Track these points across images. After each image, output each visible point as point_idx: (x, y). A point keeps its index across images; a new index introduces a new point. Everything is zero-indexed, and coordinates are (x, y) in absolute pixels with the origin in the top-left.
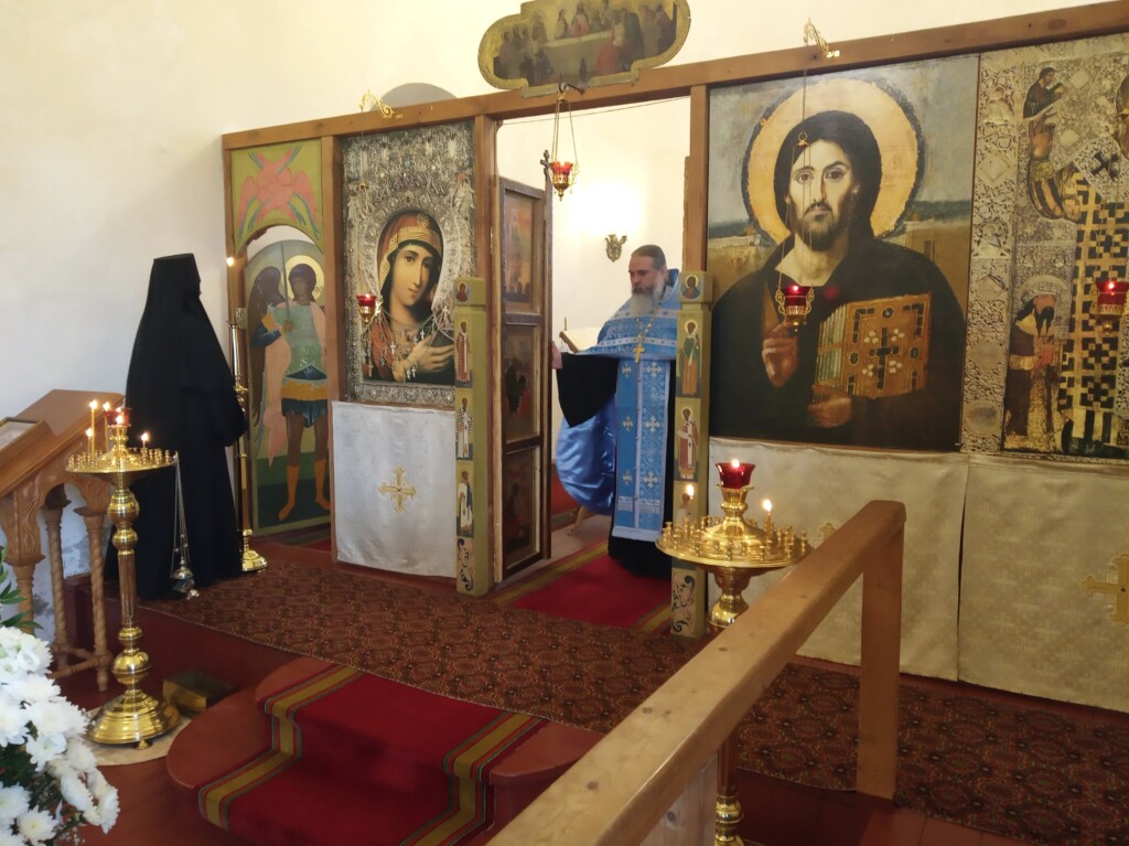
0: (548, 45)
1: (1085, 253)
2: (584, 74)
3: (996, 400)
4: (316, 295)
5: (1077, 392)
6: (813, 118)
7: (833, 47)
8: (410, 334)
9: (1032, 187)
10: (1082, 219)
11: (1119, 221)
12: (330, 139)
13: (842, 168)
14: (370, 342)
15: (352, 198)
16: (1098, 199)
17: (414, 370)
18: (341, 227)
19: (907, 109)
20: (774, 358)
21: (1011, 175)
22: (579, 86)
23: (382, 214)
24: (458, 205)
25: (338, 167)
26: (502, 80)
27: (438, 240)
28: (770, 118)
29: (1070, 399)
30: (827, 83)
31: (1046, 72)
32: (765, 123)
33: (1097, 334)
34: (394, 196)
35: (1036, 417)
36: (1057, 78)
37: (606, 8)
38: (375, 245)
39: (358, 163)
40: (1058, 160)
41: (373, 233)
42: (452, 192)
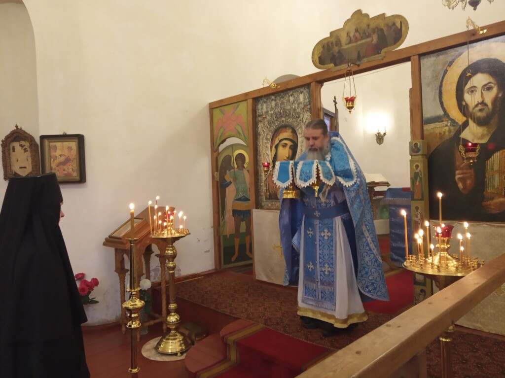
0: (342, 48)
2: (359, 58)
4: (245, 166)
6: (474, 63)
7: (482, 28)
12: (251, 100)
13: (492, 85)
14: (268, 184)
15: (260, 123)
18: (256, 135)
20: (463, 180)
22: (358, 63)
23: (272, 129)
24: (304, 121)
25: (254, 111)
26: (322, 66)
27: (296, 137)
28: (452, 66)
30: (481, 46)
32: (449, 69)
34: (277, 120)
37: (368, 28)
38: (269, 142)
39: (262, 109)
41: (269, 137)
42: (301, 116)
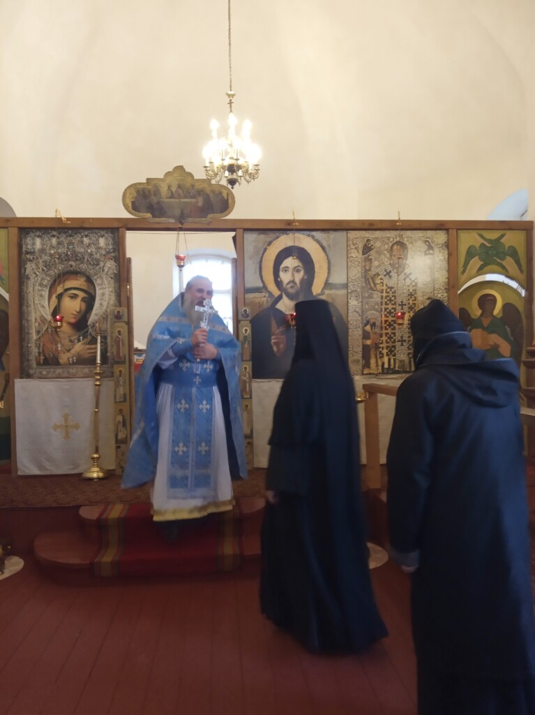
1: (384, 303)
2: (183, 216)
3: (359, 356)
5: (385, 351)
7: (297, 221)
8: (72, 338)
9: (367, 280)
10: (382, 292)
11: (393, 293)
12: (16, 230)
13: (300, 268)
14: (42, 344)
15: (29, 263)
16: (386, 285)
17: (75, 358)
18: (22, 279)
19: (323, 248)
20: (277, 344)
21: (359, 275)
22: (182, 221)
23: (52, 272)
25: (20, 246)
27: (92, 287)
28: (270, 246)
29: (383, 354)
30: (293, 235)
31: (368, 240)
32: (268, 248)
33: (389, 331)
34: (60, 263)
35: (373, 361)
36: (372, 243)
38: (47, 289)
39: (34, 244)
40: (374, 271)
41: (45, 282)
42: (102, 264)
